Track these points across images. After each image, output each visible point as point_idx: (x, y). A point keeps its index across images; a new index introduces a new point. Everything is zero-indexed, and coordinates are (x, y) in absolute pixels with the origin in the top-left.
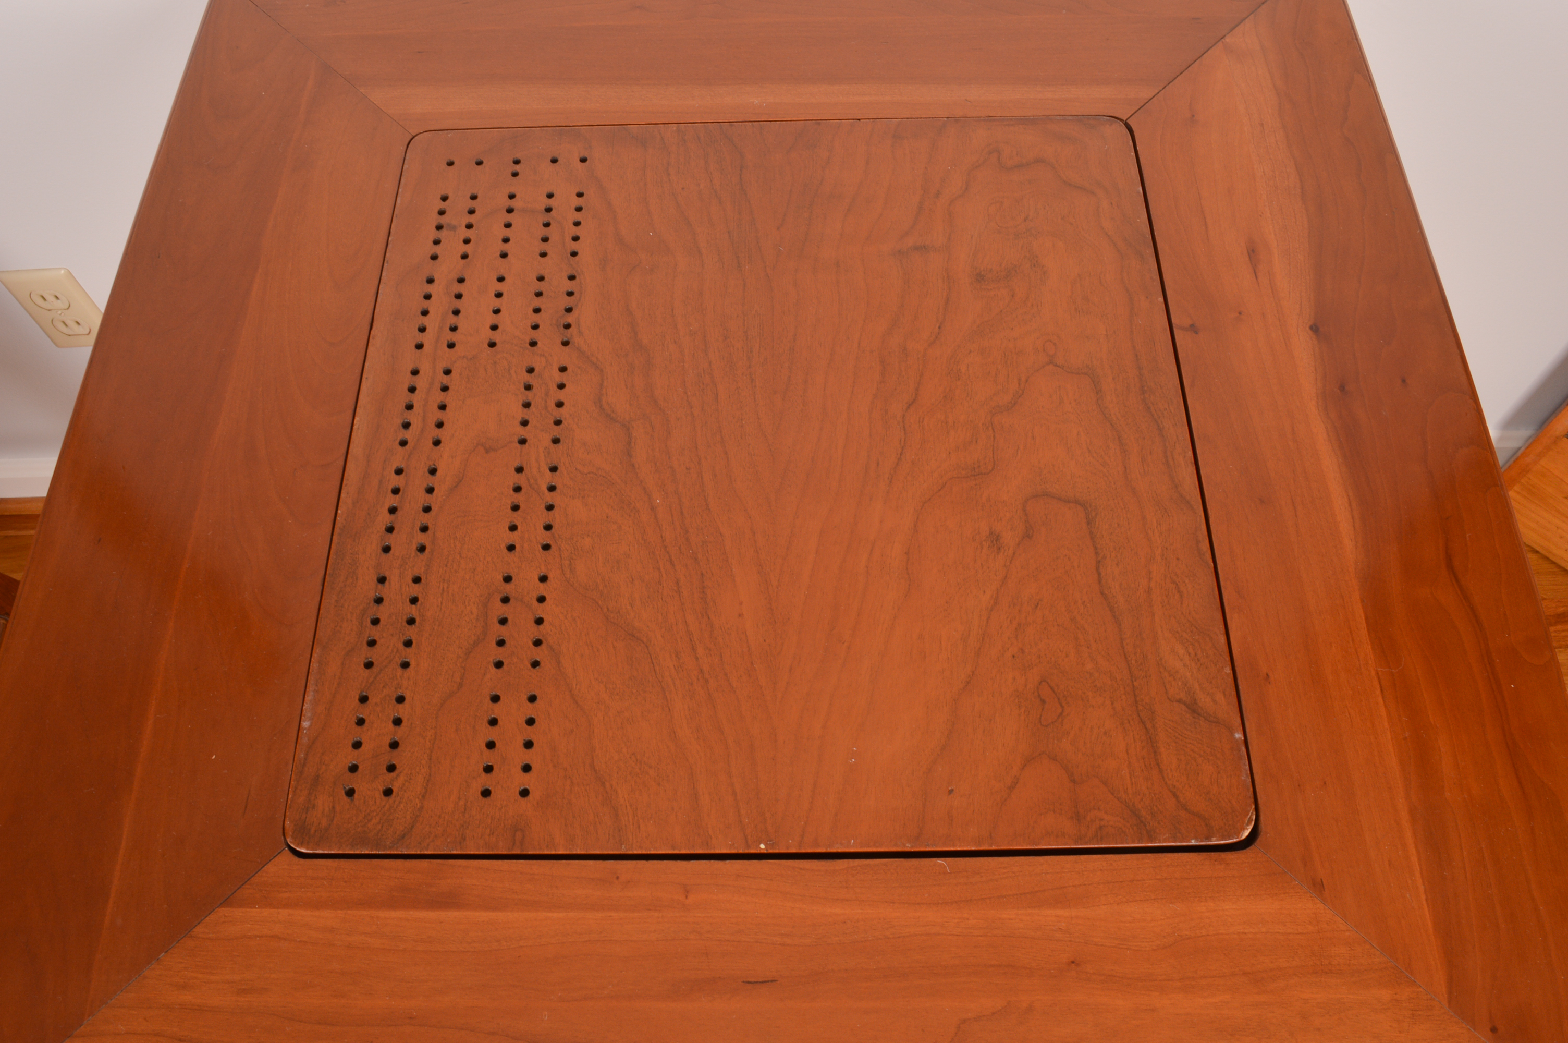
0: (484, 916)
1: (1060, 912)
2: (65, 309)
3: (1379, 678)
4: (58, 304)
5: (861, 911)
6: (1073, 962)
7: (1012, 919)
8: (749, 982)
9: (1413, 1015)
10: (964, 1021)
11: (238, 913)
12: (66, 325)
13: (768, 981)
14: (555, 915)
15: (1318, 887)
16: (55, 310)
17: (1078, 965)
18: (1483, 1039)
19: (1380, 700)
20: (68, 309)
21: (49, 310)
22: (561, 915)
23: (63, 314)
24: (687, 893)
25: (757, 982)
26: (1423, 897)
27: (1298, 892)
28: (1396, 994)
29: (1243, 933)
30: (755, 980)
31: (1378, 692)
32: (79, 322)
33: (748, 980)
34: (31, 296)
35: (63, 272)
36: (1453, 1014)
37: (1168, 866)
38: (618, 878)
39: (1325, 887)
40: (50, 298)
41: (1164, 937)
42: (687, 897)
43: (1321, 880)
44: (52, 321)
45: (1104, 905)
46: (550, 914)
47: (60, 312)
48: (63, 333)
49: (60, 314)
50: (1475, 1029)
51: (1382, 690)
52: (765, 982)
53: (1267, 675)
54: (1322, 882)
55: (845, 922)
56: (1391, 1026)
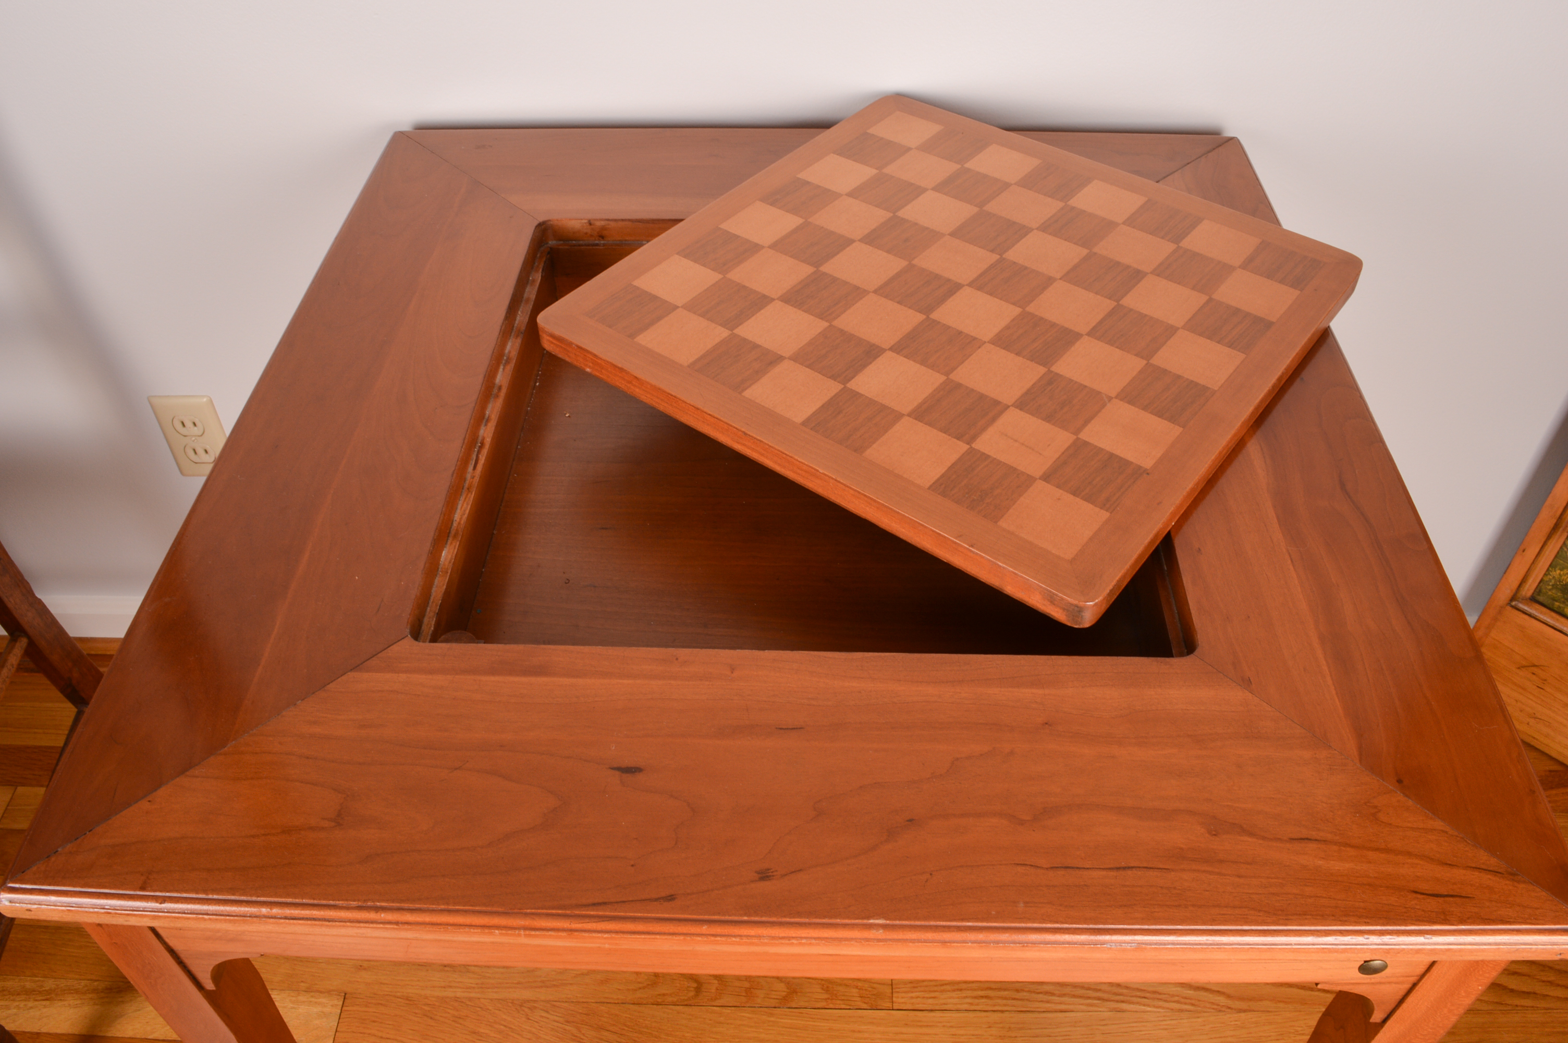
0: (566, 681)
1: (1034, 691)
2: (199, 436)
3: (1289, 554)
4: (196, 431)
5: (873, 685)
6: (1046, 724)
7: (996, 694)
8: (781, 729)
9: (1331, 768)
10: (957, 759)
11: (366, 675)
12: (196, 453)
13: (797, 728)
14: (625, 681)
15: (1246, 683)
16: (189, 436)
17: (1050, 725)
18: (1391, 787)
19: (1291, 567)
20: (201, 436)
21: (185, 436)
22: (630, 681)
23: (196, 441)
24: (733, 670)
25: (788, 729)
26: (1334, 692)
27: (1230, 685)
28: (1315, 754)
29: (1185, 710)
30: (786, 727)
31: (1289, 562)
32: (208, 451)
33: (780, 727)
34: (174, 422)
35: (205, 400)
36: (1364, 769)
37: (1123, 664)
38: (677, 659)
39: (1252, 683)
40: (189, 424)
41: (1121, 710)
42: (732, 673)
43: (1249, 678)
44: (185, 447)
45: (1071, 687)
46: (621, 681)
47: (194, 439)
48: (191, 460)
49: (193, 441)
50: (1383, 780)
51: (1292, 561)
52: (794, 729)
53: (1199, 549)
54: (1250, 679)
55: (860, 692)
56: (1313, 775)
